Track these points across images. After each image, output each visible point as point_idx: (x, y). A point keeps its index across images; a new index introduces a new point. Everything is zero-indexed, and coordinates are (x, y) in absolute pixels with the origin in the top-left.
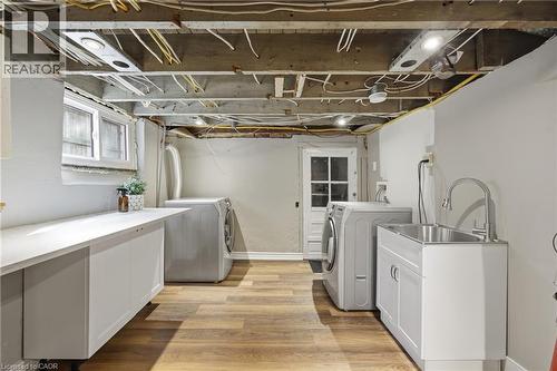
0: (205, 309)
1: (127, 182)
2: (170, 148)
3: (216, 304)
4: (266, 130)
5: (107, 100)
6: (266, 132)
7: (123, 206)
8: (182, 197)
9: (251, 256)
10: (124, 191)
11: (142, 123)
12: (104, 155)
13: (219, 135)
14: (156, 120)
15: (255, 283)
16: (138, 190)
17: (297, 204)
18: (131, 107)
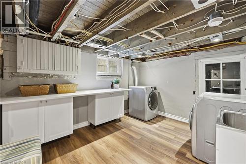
0: (133, 128)
1: (114, 80)
2: (133, 67)
3: (138, 128)
4: (174, 53)
5: (109, 55)
6: (174, 54)
7: (112, 87)
8: (138, 85)
9: (167, 115)
10: (113, 82)
11: (122, 60)
12: (110, 72)
13: (153, 59)
14: (128, 58)
15: (160, 127)
16: (117, 82)
17: (194, 93)
18: (118, 56)
